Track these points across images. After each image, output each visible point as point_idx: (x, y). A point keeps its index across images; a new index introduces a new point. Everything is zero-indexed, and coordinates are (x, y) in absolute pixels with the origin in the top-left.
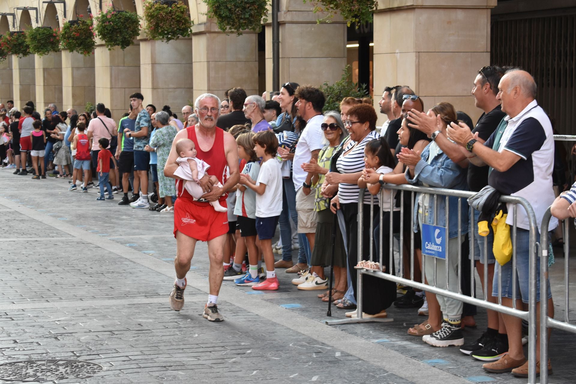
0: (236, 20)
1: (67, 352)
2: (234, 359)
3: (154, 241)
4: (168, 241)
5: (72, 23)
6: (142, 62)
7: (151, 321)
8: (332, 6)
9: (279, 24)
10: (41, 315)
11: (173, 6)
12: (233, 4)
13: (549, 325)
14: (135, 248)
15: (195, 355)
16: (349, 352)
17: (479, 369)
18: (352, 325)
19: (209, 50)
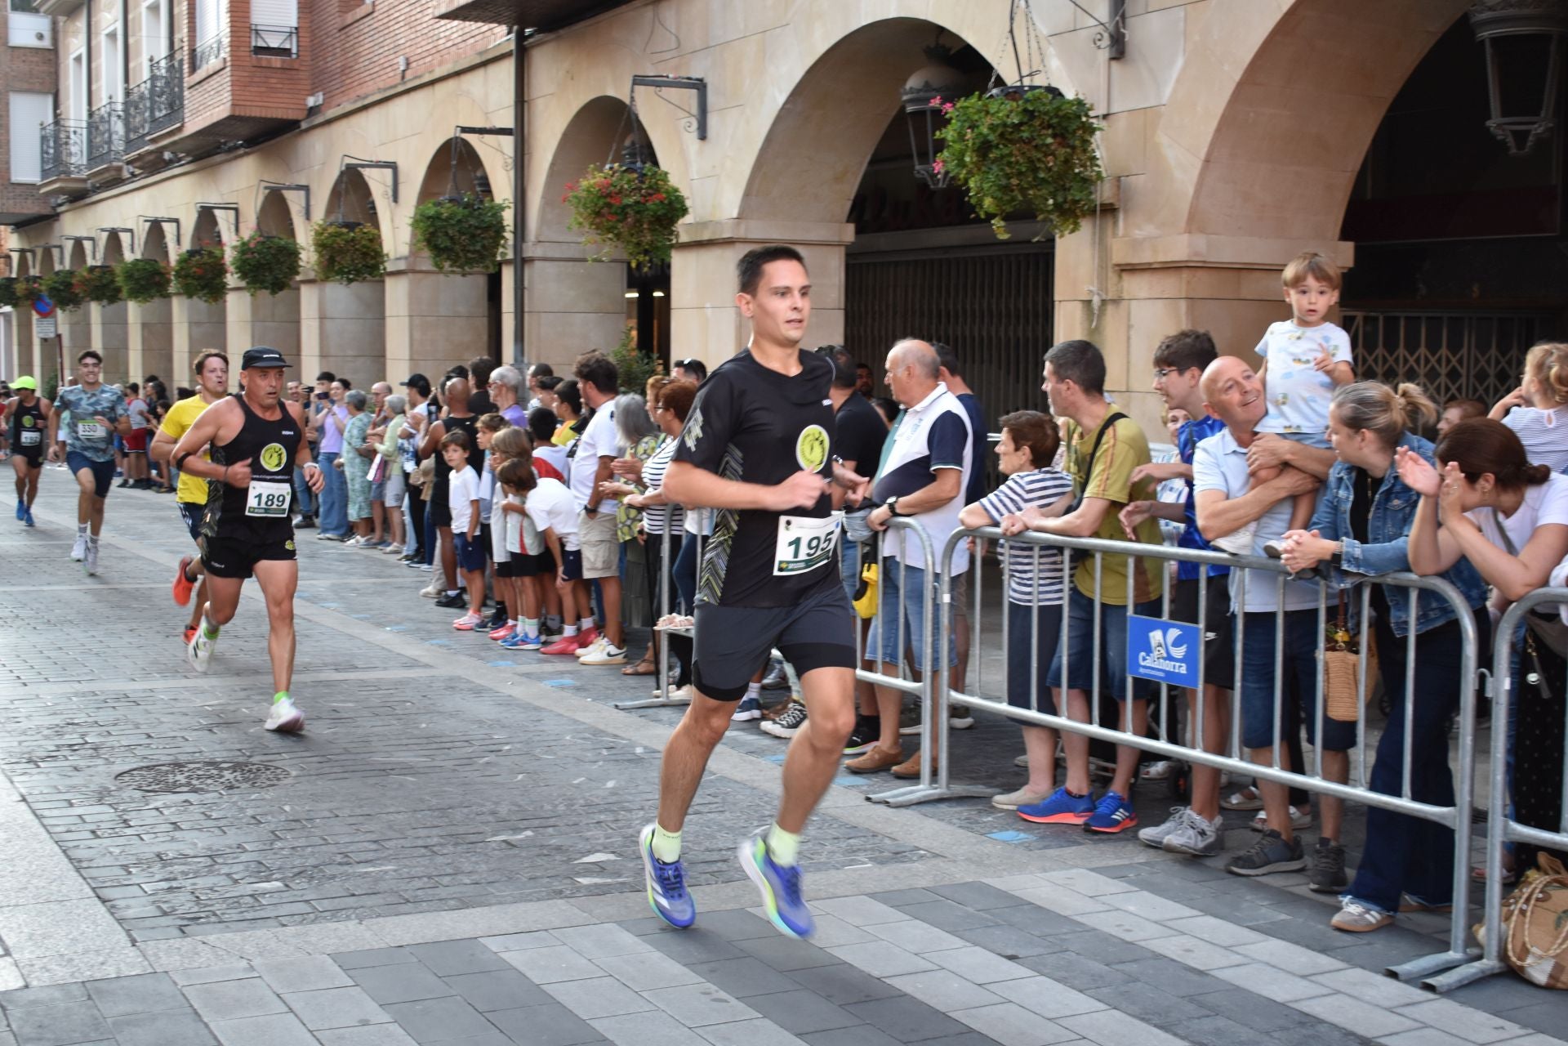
0: (461, 254)
1: (231, 750)
2: (486, 760)
3: (337, 592)
4: (356, 590)
5: (191, 253)
6: (304, 315)
7: (350, 705)
8: (610, 236)
9: (524, 261)
10: (180, 697)
11: (357, 230)
12: (457, 228)
14: (306, 599)
15: (428, 753)
18: (655, 710)
19: (413, 299)
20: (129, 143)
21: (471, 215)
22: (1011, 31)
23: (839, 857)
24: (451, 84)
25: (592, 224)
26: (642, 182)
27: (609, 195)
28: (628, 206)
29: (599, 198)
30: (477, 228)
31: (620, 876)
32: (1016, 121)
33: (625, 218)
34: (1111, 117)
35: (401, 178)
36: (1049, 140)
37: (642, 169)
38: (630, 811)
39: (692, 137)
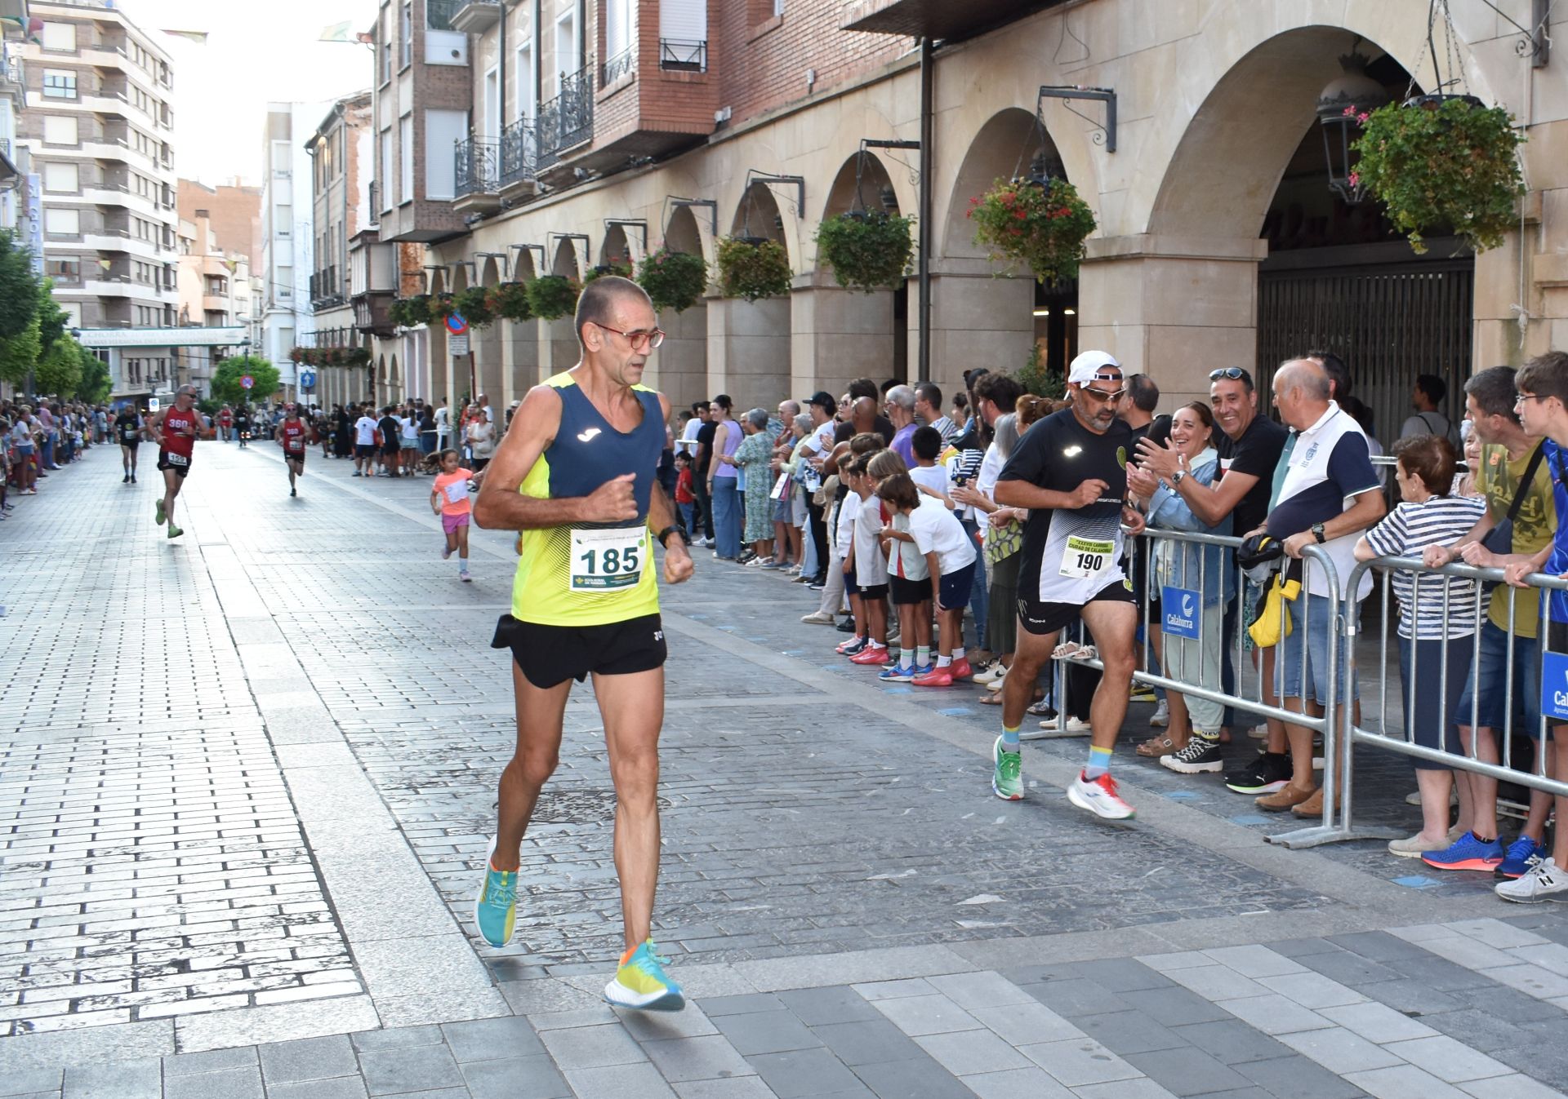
0: (864, 270)
2: (874, 792)
3: (735, 614)
4: (755, 612)
5: (600, 269)
6: (710, 332)
8: (1016, 251)
9: (930, 277)
11: (762, 246)
12: (859, 244)
13: (1358, 740)
14: (704, 622)
15: (814, 784)
16: (1048, 781)
17: (1247, 806)
18: (1052, 741)
19: (818, 316)
20: (541, 160)
21: (874, 231)
22: (1430, 38)
23: (1236, 902)
24: (858, 97)
25: (996, 239)
26: (1050, 197)
27: (1015, 210)
28: (1032, 221)
29: (1004, 213)
30: (880, 244)
31: (1003, 918)
32: (1431, 132)
33: (1031, 233)
34: (1534, 128)
35: (808, 193)
36: (1467, 152)
37: (1048, 182)
38: (1018, 849)
39: (1100, 150)
